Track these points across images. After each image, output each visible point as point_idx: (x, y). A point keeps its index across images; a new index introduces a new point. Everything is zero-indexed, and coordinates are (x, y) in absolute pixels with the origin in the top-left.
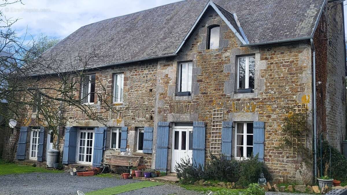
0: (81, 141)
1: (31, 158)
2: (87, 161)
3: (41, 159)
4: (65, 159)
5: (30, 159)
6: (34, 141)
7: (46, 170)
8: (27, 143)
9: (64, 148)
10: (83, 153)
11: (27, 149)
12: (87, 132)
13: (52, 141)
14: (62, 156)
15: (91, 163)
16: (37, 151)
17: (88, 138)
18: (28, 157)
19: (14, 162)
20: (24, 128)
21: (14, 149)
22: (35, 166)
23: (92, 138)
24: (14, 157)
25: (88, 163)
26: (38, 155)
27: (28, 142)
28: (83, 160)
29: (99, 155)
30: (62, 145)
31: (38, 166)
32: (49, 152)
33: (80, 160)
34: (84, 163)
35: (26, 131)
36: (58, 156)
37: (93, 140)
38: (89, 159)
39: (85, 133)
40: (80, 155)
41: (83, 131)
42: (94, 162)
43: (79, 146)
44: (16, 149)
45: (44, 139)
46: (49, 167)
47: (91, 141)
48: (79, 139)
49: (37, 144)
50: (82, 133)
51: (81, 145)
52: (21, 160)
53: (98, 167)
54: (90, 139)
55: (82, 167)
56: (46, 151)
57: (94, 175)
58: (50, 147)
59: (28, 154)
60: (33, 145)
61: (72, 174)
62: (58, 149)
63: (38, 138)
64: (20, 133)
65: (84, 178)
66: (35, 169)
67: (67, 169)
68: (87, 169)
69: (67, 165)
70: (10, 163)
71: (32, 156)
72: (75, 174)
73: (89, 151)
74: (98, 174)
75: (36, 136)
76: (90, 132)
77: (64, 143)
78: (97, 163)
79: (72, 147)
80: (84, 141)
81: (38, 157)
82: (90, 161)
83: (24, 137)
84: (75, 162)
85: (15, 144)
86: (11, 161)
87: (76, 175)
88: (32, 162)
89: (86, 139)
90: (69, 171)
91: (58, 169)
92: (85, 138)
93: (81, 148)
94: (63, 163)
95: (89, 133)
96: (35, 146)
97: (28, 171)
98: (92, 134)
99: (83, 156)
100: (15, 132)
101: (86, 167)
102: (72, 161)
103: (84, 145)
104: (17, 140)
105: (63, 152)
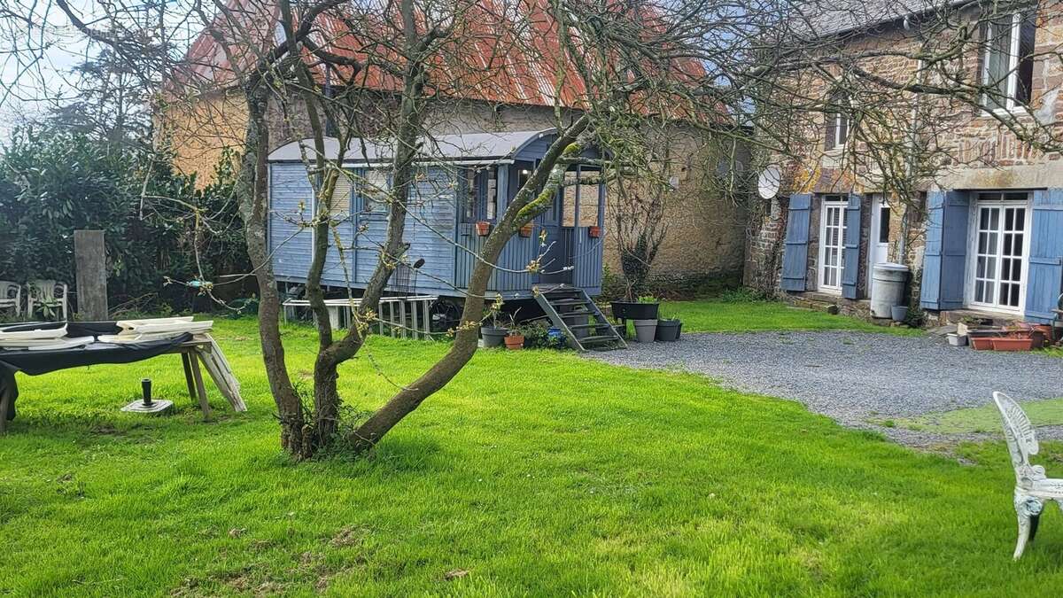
0: (983, 236)
1: (823, 288)
2: (1004, 301)
3: (852, 293)
4: (929, 293)
5: (820, 290)
6: (832, 236)
7: (870, 325)
8: (810, 242)
9: (925, 258)
10: (991, 275)
11: (811, 262)
12: (1002, 207)
13: (884, 237)
14: (920, 285)
15: (1020, 311)
16: (839, 268)
17: (1009, 227)
18: (815, 285)
19: (775, 299)
20: (801, 199)
21: (773, 259)
22: (834, 311)
23: (1020, 226)
24: (774, 284)
25: (1007, 311)
26: (843, 279)
27: (812, 242)
28: (989, 300)
29: (1048, 282)
30: (919, 251)
31: (844, 311)
32: (880, 272)
33: (979, 298)
34: (994, 308)
35: (806, 207)
36: (906, 284)
37: (1027, 233)
38: (1010, 295)
39: (996, 212)
40: (980, 284)
41: (990, 205)
42: (1029, 307)
43: (974, 254)
44: (780, 262)
45: (861, 232)
46: (879, 315)
47: (1019, 238)
48: (975, 231)
49: (840, 247)
50: (985, 212)
51: (981, 250)
52: (795, 293)
53: (1045, 322)
54: (1014, 232)
55: (989, 322)
56: (866, 267)
57: (1032, 348)
58: (881, 256)
59: (815, 275)
60: (827, 249)
61: (953, 340)
62: (905, 260)
63: (841, 227)
64: (790, 213)
65: (997, 357)
66: (835, 321)
67: (934, 324)
68: (1005, 329)
69: (937, 312)
70: (764, 301)
71: (826, 283)
72: (965, 342)
73: (1012, 269)
74: (1047, 345)
75: (836, 223)
76: (1016, 205)
77: (924, 243)
78: (1040, 309)
79: (952, 256)
80: (994, 237)
81: (843, 285)
82: (1015, 302)
83: (799, 224)
84: (960, 304)
85: (777, 245)
86: (767, 296)
87: (967, 344)
88: (825, 299)
89: (1001, 232)
90: (941, 332)
91: (906, 323)
92: (995, 226)
93: (981, 260)
94: (922, 306)
95: (1009, 213)
96: (835, 251)
97: (817, 325)
98: (1021, 213)
99: (990, 285)
100: (775, 211)
101: (1002, 322)
102: (951, 301)
103: (993, 251)
104: (781, 233)
105: (921, 271)
